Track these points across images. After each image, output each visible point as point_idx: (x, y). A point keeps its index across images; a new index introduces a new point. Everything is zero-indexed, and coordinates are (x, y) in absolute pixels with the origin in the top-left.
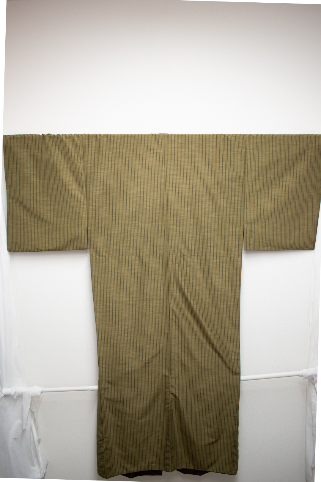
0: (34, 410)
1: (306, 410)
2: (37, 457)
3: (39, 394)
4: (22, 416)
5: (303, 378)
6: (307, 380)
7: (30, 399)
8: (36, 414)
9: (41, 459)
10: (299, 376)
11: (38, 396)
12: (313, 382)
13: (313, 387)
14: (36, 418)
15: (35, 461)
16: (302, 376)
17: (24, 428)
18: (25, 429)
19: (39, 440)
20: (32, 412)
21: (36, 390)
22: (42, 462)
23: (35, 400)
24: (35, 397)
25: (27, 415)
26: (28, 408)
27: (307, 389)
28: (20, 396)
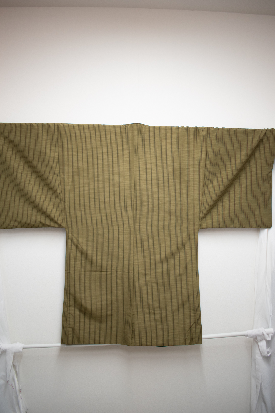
0: (16, 364)
1: (251, 364)
2: (18, 404)
3: (21, 350)
4: (6, 369)
5: (248, 337)
6: (252, 339)
7: (13, 355)
8: (17, 367)
9: (21, 406)
10: (244, 335)
11: (20, 352)
12: (257, 341)
13: (257, 345)
14: (17, 371)
15: (17, 408)
16: (247, 336)
17: (8, 379)
18: (8, 381)
19: (20, 390)
20: (14, 366)
21: (19, 346)
22: (22, 409)
23: (18, 355)
24: (18, 353)
25: (11, 368)
26: (11, 362)
27: (252, 347)
28: (4, 352)
